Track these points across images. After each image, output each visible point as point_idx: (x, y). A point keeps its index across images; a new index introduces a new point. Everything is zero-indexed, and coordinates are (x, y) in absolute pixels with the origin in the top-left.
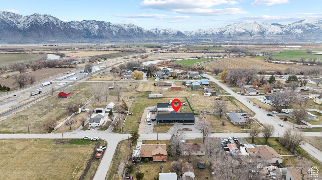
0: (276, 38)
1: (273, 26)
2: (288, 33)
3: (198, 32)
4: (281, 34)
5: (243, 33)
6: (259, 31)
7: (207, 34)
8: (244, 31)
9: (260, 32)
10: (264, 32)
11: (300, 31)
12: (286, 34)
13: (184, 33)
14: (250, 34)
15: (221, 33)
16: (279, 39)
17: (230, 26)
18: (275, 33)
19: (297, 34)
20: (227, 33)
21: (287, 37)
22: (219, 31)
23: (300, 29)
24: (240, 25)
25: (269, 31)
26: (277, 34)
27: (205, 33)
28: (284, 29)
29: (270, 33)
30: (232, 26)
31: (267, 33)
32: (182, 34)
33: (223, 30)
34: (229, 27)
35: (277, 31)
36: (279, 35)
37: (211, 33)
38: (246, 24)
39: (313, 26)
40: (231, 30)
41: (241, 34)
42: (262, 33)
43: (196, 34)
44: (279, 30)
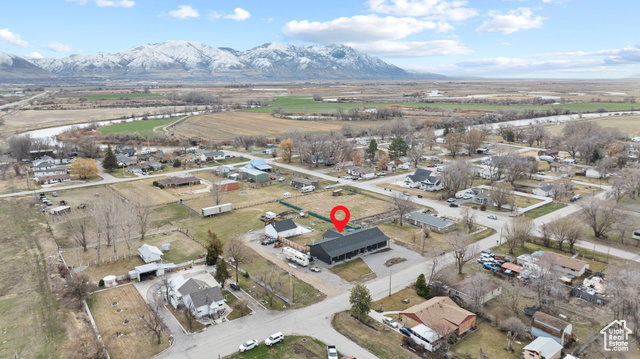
0: (232, 75)
1: (222, 53)
2: (249, 65)
3: (70, 61)
4: (239, 67)
5: (170, 64)
6: (200, 60)
7: (92, 66)
8: (171, 61)
9: (201, 64)
10: (208, 64)
11: (267, 63)
12: (247, 68)
13: (32, 62)
14: (184, 66)
15: (124, 63)
16: (237, 76)
17: (140, 49)
18: (228, 66)
19: (264, 68)
20: (136, 63)
21: (249, 74)
22: (118, 61)
23: (266, 60)
24: (160, 48)
25: (217, 62)
26: (232, 67)
27: (88, 64)
28: (242, 57)
29: (220, 66)
30: (145, 51)
31: (215, 65)
32: (29, 63)
33: (126, 57)
34: (140, 53)
35: (230, 61)
36: (234, 68)
37: (101, 63)
38: (173, 47)
39: (283, 55)
40: (144, 58)
41: (166, 67)
42: (205, 64)
43: (65, 64)
44: (235, 61)
